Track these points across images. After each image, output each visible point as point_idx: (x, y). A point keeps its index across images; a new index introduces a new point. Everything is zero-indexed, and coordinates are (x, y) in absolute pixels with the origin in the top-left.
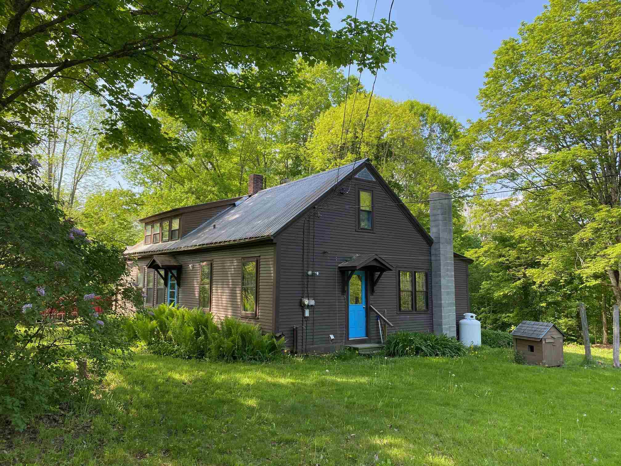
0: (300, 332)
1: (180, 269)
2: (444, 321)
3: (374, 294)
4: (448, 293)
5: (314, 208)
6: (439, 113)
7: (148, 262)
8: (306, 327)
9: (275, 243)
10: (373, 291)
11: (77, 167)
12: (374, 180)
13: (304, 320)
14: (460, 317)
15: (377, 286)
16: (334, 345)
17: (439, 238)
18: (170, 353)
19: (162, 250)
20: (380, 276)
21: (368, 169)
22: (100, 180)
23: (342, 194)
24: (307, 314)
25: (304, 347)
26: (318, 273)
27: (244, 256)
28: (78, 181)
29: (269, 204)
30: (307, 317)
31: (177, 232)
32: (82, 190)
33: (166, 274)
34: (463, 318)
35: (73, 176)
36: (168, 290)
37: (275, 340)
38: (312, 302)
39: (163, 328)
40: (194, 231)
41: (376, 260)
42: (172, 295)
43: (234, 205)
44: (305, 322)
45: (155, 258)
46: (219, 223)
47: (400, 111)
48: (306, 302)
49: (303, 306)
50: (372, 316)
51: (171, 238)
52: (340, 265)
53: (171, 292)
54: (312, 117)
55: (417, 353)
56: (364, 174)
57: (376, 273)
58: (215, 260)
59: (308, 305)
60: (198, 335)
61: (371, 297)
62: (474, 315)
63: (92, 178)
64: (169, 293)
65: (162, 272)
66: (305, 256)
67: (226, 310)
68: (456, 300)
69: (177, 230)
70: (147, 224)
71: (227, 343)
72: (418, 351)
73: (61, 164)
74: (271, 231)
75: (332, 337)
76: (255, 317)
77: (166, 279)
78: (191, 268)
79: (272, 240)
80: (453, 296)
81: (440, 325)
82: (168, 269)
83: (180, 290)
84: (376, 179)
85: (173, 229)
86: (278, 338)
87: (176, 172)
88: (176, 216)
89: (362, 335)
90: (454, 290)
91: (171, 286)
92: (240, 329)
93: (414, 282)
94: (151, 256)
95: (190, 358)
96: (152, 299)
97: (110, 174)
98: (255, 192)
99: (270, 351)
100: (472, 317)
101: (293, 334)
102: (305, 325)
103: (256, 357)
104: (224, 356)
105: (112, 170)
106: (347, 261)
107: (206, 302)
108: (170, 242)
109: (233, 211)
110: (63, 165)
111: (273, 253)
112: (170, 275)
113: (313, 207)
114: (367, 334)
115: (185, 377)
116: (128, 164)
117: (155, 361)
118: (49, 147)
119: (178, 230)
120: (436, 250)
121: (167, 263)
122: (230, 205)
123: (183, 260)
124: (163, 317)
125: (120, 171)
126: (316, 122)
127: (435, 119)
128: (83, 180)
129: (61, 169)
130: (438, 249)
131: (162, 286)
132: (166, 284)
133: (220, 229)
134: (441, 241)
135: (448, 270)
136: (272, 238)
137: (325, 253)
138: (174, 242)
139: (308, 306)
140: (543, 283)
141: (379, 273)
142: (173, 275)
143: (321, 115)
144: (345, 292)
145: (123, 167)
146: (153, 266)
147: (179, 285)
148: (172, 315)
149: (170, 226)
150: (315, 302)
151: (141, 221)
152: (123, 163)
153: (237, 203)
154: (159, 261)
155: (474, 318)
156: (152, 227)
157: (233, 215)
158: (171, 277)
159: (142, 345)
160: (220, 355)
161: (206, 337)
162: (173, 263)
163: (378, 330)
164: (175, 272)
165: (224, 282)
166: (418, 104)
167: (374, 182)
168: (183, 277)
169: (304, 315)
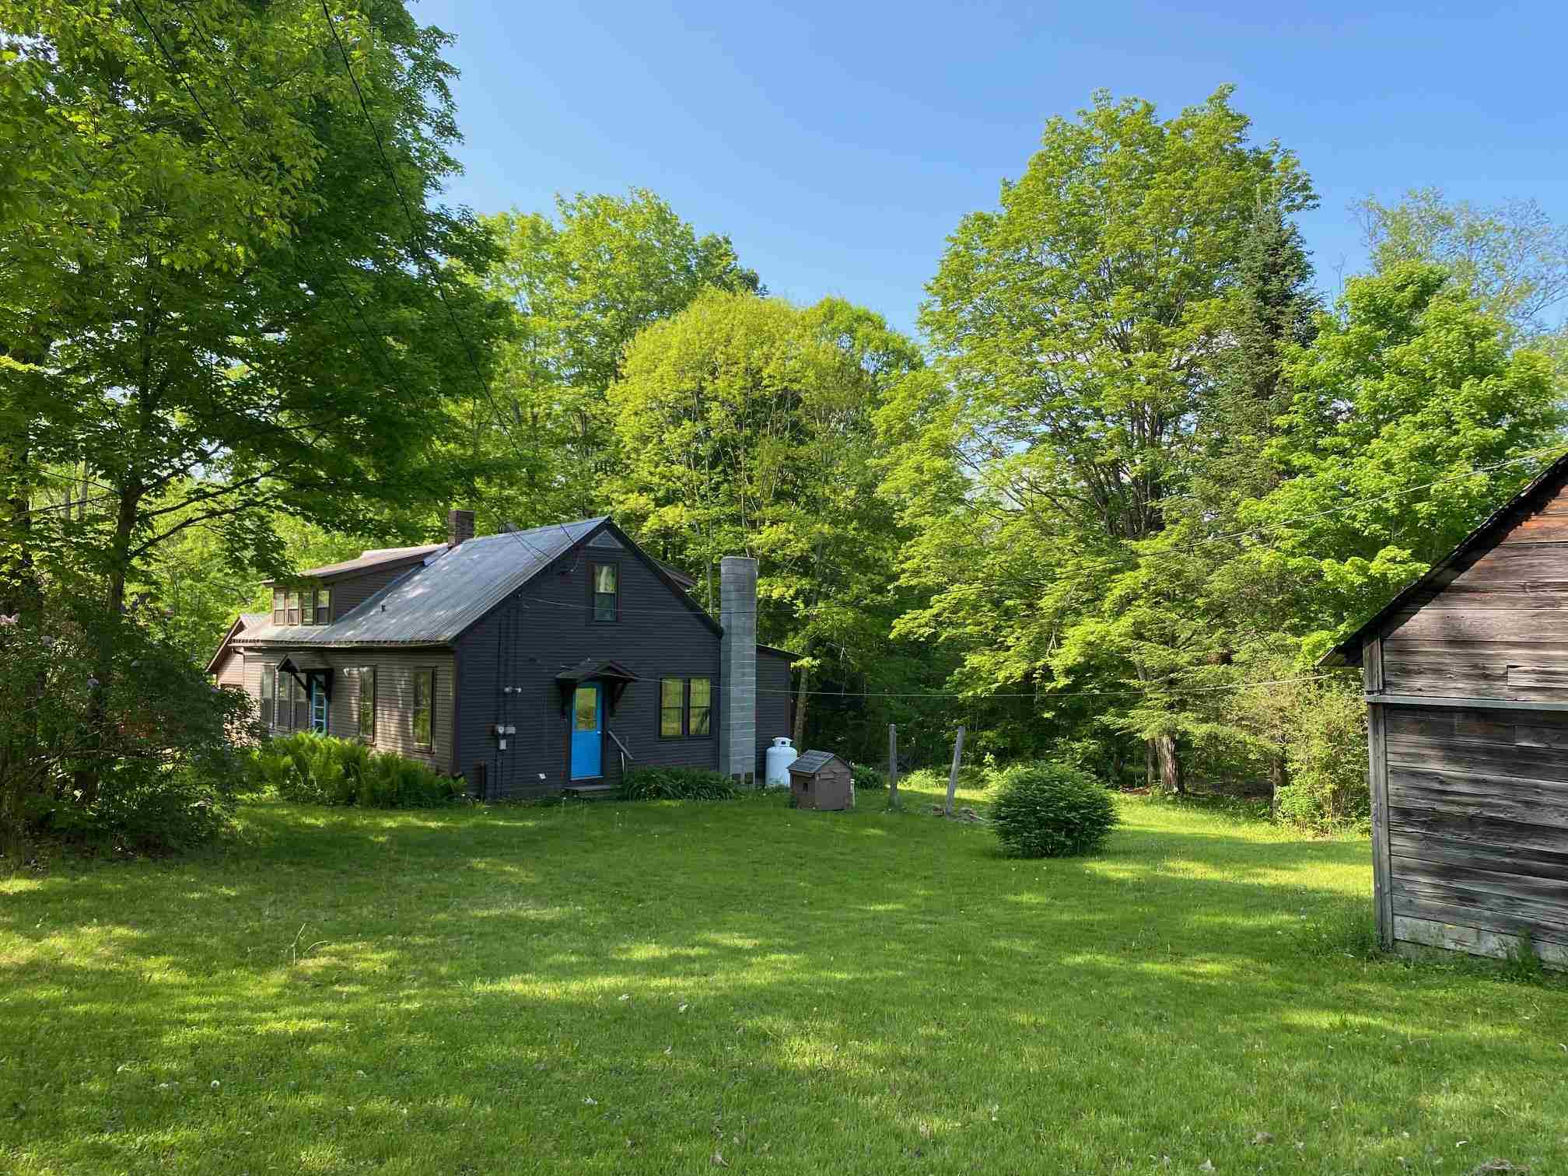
0: (491, 771)
1: (329, 675)
2: (735, 749)
3: (617, 714)
4: (745, 709)
5: (518, 597)
7: (280, 658)
8: (502, 763)
9: (455, 651)
10: (612, 713)
12: (621, 546)
13: (498, 753)
14: (764, 743)
15: (621, 701)
16: (546, 787)
17: (729, 627)
18: (311, 799)
19: (302, 642)
20: (623, 688)
23: (565, 573)
24: (503, 745)
25: (498, 790)
26: (520, 689)
27: (417, 665)
30: (503, 750)
31: (326, 611)
33: (309, 681)
34: (773, 745)
36: (313, 706)
37: (451, 781)
38: (512, 730)
39: (302, 766)
40: (353, 612)
41: (610, 668)
42: (319, 714)
43: (423, 565)
44: (499, 757)
45: (290, 653)
46: (390, 601)
48: (501, 730)
49: (497, 737)
50: (612, 745)
51: (317, 620)
52: (556, 677)
53: (316, 709)
56: (603, 540)
58: (380, 667)
59: (505, 734)
60: (347, 774)
61: (611, 719)
62: (788, 740)
64: (314, 710)
65: (303, 677)
66: (501, 667)
67: (395, 741)
68: (758, 718)
69: (325, 607)
70: (277, 590)
71: (384, 784)
74: (448, 634)
75: (542, 776)
76: (429, 751)
77: (308, 689)
78: (346, 674)
80: (752, 714)
82: (311, 674)
83: (331, 706)
84: (622, 543)
85: (319, 606)
86: (455, 779)
88: (324, 588)
89: (594, 773)
90: (753, 704)
91: (317, 701)
92: (401, 768)
93: (687, 693)
94: (284, 649)
95: (335, 804)
96: (287, 720)
98: (458, 543)
99: (444, 795)
100: (784, 743)
101: (481, 773)
102: (499, 760)
103: (422, 803)
107: (367, 726)
108: (315, 627)
109: (417, 578)
111: (453, 664)
112: (314, 682)
113: (514, 595)
114: (603, 771)
115: (321, 822)
117: (288, 807)
119: (329, 609)
120: (726, 644)
121: (309, 665)
122: (416, 563)
123: (335, 660)
124: (301, 751)
130: (729, 644)
131: (303, 699)
132: (309, 696)
133: (392, 615)
134: (734, 631)
135: (745, 674)
136: (450, 645)
137: (533, 659)
138: (321, 629)
139: (505, 736)
142: (319, 683)
144: (565, 714)
146: (288, 666)
147: (329, 699)
148: (314, 748)
149: (315, 599)
150: (516, 729)
153: (427, 561)
154: (296, 659)
155: (788, 744)
156: (286, 597)
157: (415, 589)
158: (317, 686)
159: (270, 791)
161: (359, 780)
162: (318, 664)
164: (321, 678)
165: (392, 701)
166: (846, 307)
167: (623, 551)
168: (335, 687)
169: (498, 747)
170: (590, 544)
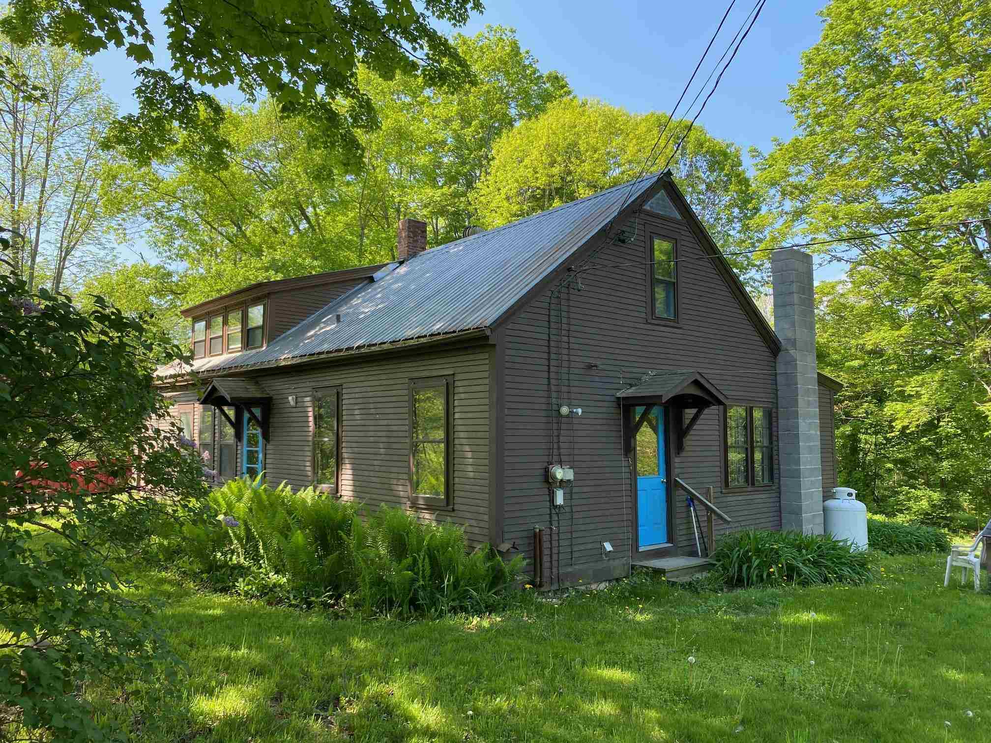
0: (545, 538)
1: (268, 405)
2: (805, 504)
3: (684, 454)
4: (810, 449)
5: (569, 270)
6: (708, 136)
7: (203, 393)
8: (558, 527)
9: (494, 345)
10: (680, 448)
11: (65, 229)
12: (679, 217)
13: (553, 512)
14: (828, 495)
15: (688, 437)
16: (611, 562)
17: (793, 340)
19: (230, 368)
20: (695, 418)
21: (669, 194)
22: (106, 251)
23: (623, 241)
24: (560, 499)
25: (555, 570)
26: (580, 411)
27: (416, 375)
28: (67, 255)
29: (454, 271)
30: (560, 506)
31: (260, 332)
32: (74, 270)
33: (239, 415)
34: (832, 496)
35: (59, 245)
36: (244, 448)
37: (499, 558)
38: (569, 474)
40: (294, 329)
41: (696, 383)
42: (252, 457)
43: (371, 280)
44: (555, 518)
45: (216, 383)
47: (642, 128)
48: (558, 473)
49: (552, 483)
50: (680, 497)
51: (247, 344)
52: (619, 395)
53: (248, 451)
54: (484, 143)
55: (790, 578)
56: (660, 204)
57: (687, 411)
58: (345, 386)
59: (562, 480)
61: (676, 461)
62: (854, 492)
63: (91, 248)
64: (245, 453)
65: (231, 413)
66: (552, 375)
68: (822, 462)
69: (257, 328)
70: (196, 319)
72: (791, 573)
73: (35, 224)
75: (608, 547)
76: (445, 506)
77: (237, 426)
78: (292, 403)
79: (487, 337)
80: (818, 455)
81: (798, 512)
82: (241, 405)
83: (268, 447)
84: (681, 214)
85: (250, 327)
87: (245, 236)
88: (255, 302)
90: (819, 443)
91: (249, 442)
93: (749, 428)
94: (205, 382)
97: (124, 238)
98: (412, 256)
99: (492, 585)
100: (850, 495)
101: (534, 545)
102: (555, 523)
103: (468, 604)
104: (391, 603)
105: (127, 231)
106: (631, 386)
108: (245, 352)
110: (39, 224)
111: (487, 368)
112: (246, 415)
113: (566, 268)
114: (670, 539)
116: (157, 220)
118: (13, 190)
119: (262, 327)
120: (787, 363)
121: (244, 395)
122: (362, 279)
123: (276, 386)
125: (143, 234)
126: (495, 147)
127: (701, 145)
128: (77, 253)
129: (35, 231)
130: (792, 362)
131: (231, 440)
132: (238, 436)
135: (809, 404)
136: (488, 333)
137: (590, 367)
138: (254, 351)
139: (562, 483)
140: (907, 427)
141: (693, 411)
142: (253, 417)
143: (504, 135)
144: (630, 451)
145: (148, 225)
146: (213, 399)
147: (266, 436)
149: (245, 319)
150: (575, 473)
151: (185, 313)
152: (149, 219)
153: (377, 275)
154: (225, 389)
155: (854, 495)
156: (208, 325)
158: (249, 420)
160: (383, 602)
162: (251, 391)
163: (690, 528)
164: (257, 412)
165: (368, 431)
167: (677, 222)
168: (274, 420)
169: (552, 500)
170: (647, 207)
